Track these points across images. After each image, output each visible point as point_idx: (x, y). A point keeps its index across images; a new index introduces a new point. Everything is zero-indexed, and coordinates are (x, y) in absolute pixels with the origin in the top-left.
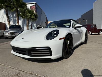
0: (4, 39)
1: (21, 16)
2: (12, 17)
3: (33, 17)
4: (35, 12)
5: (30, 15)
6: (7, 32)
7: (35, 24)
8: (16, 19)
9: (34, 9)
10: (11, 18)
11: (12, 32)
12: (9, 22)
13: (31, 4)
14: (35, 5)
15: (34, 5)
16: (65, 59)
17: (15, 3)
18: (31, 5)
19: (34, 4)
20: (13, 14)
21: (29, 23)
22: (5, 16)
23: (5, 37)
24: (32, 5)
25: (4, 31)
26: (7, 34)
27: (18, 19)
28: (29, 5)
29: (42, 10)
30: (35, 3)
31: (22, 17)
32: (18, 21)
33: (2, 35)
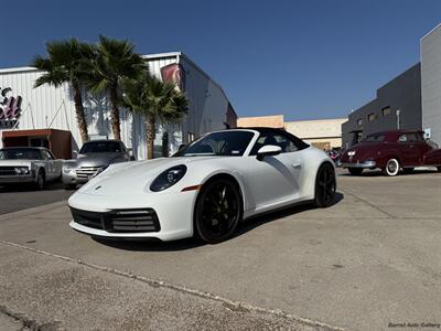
0: (63, 191)
1: (127, 106)
2: (96, 109)
3: (168, 108)
4: (177, 89)
5: (158, 99)
6: (73, 165)
7: (176, 134)
8: (108, 115)
9: (175, 76)
10: (92, 112)
11: (88, 165)
12: (84, 127)
13: (164, 58)
14: (177, 61)
15: (173, 61)
16: (209, 246)
17: (107, 59)
18: (163, 63)
19: (175, 57)
20: (98, 97)
21: (154, 131)
22: (72, 106)
23: (65, 181)
24: (168, 62)
25: (64, 161)
26: (73, 173)
27: (116, 116)
28: (156, 62)
29: (208, 78)
30: (178, 54)
31: (131, 109)
32: (117, 124)
33: (58, 175)
